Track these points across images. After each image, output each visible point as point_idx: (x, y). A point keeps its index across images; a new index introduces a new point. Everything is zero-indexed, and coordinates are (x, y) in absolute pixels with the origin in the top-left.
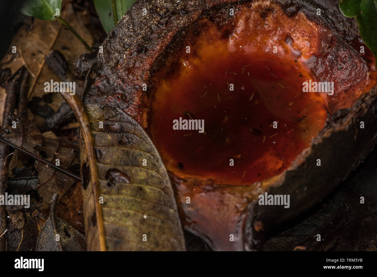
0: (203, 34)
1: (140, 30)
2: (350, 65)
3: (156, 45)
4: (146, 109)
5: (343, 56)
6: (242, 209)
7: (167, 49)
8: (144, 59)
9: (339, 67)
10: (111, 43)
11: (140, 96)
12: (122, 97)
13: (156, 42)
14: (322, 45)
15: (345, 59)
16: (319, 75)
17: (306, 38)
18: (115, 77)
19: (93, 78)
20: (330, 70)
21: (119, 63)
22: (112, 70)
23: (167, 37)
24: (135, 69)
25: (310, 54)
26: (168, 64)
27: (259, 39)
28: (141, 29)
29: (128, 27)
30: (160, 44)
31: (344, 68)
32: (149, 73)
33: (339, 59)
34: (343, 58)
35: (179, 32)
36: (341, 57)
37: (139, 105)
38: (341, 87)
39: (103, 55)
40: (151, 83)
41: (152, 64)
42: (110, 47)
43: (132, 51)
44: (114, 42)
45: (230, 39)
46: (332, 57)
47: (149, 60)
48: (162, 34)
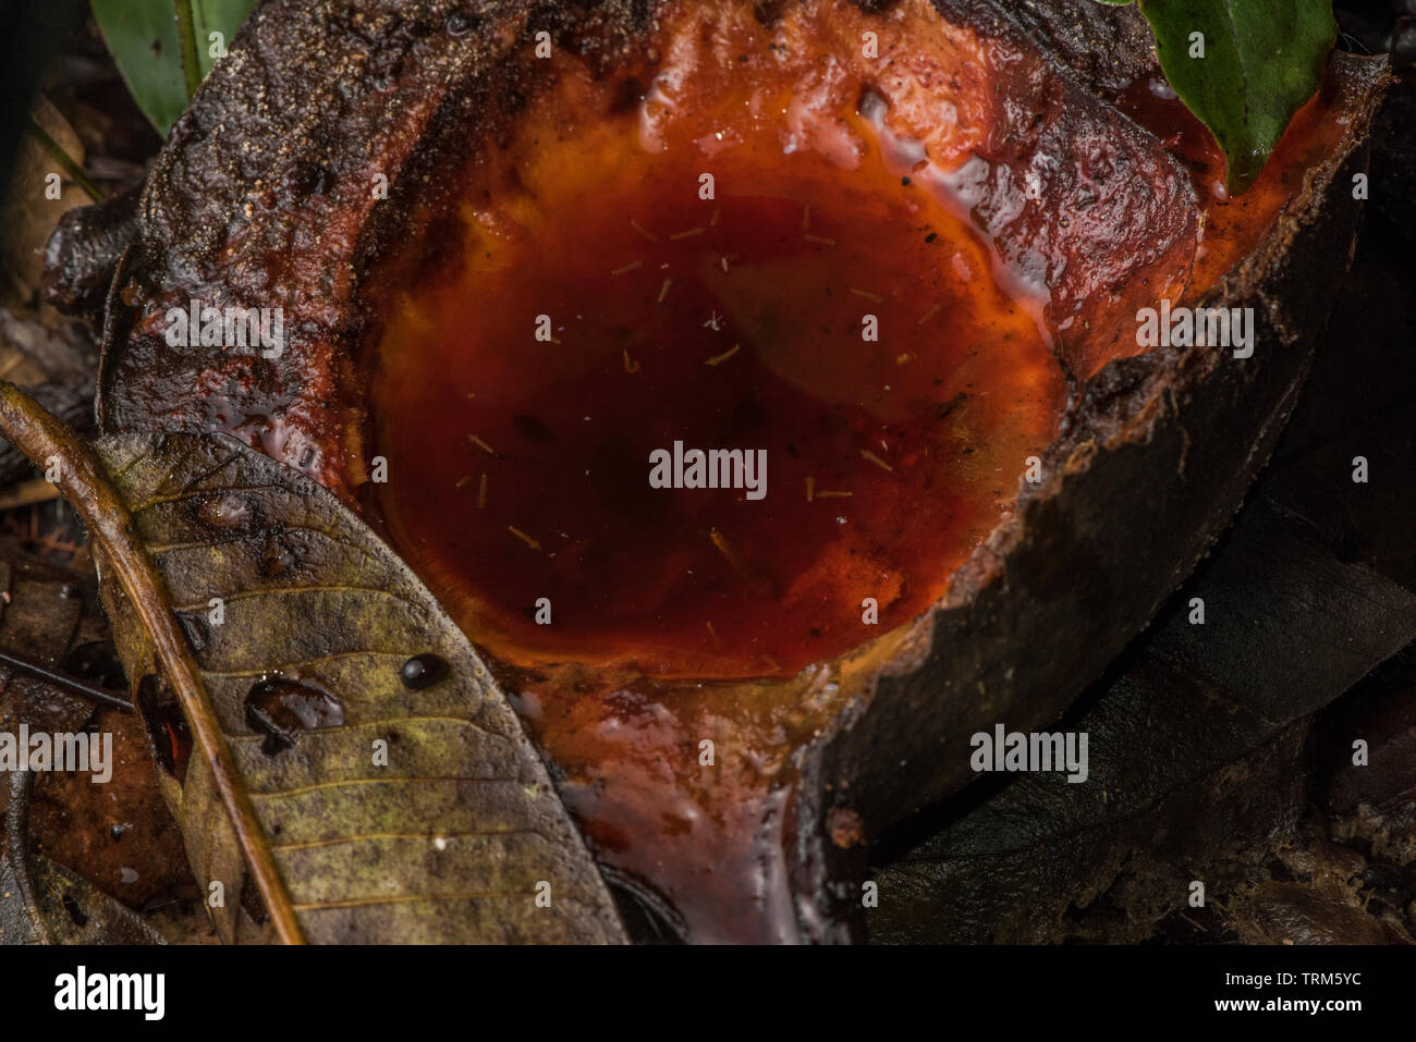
0: (541, 101)
1: (296, 102)
2: (1126, 185)
3: (368, 159)
4: (354, 411)
5: (1096, 152)
6: (770, 770)
7: (410, 171)
8: (323, 217)
9: (1083, 194)
10: (186, 164)
11: (328, 364)
12: (254, 370)
13: (364, 146)
14: (1005, 113)
15: (1101, 165)
16: (1004, 229)
17: (938, 90)
18: (219, 294)
19: (134, 303)
20: (1046, 208)
21: (230, 240)
22: (203, 266)
23: (405, 123)
24: (295, 257)
25: (962, 152)
26: (416, 230)
27: (755, 103)
28: (301, 99)
29: (247, 96)
30: (381, 155)
31: (1103, 197)
32: (352, 271)
33: (1078, 165)
34: (1096, 162)
35: (451, 102)
36: (1085, 157)
37: (326, 395)
38: (1094, 273)
39: (160, 212)
40: (361, 309)
41: (359, 236)
42: (185, 176)
43: (277, 189)
44: (200, 159)
45: (645, 113)
46: (1049, 157)
47: (345, 219)
48: (383, 115)
